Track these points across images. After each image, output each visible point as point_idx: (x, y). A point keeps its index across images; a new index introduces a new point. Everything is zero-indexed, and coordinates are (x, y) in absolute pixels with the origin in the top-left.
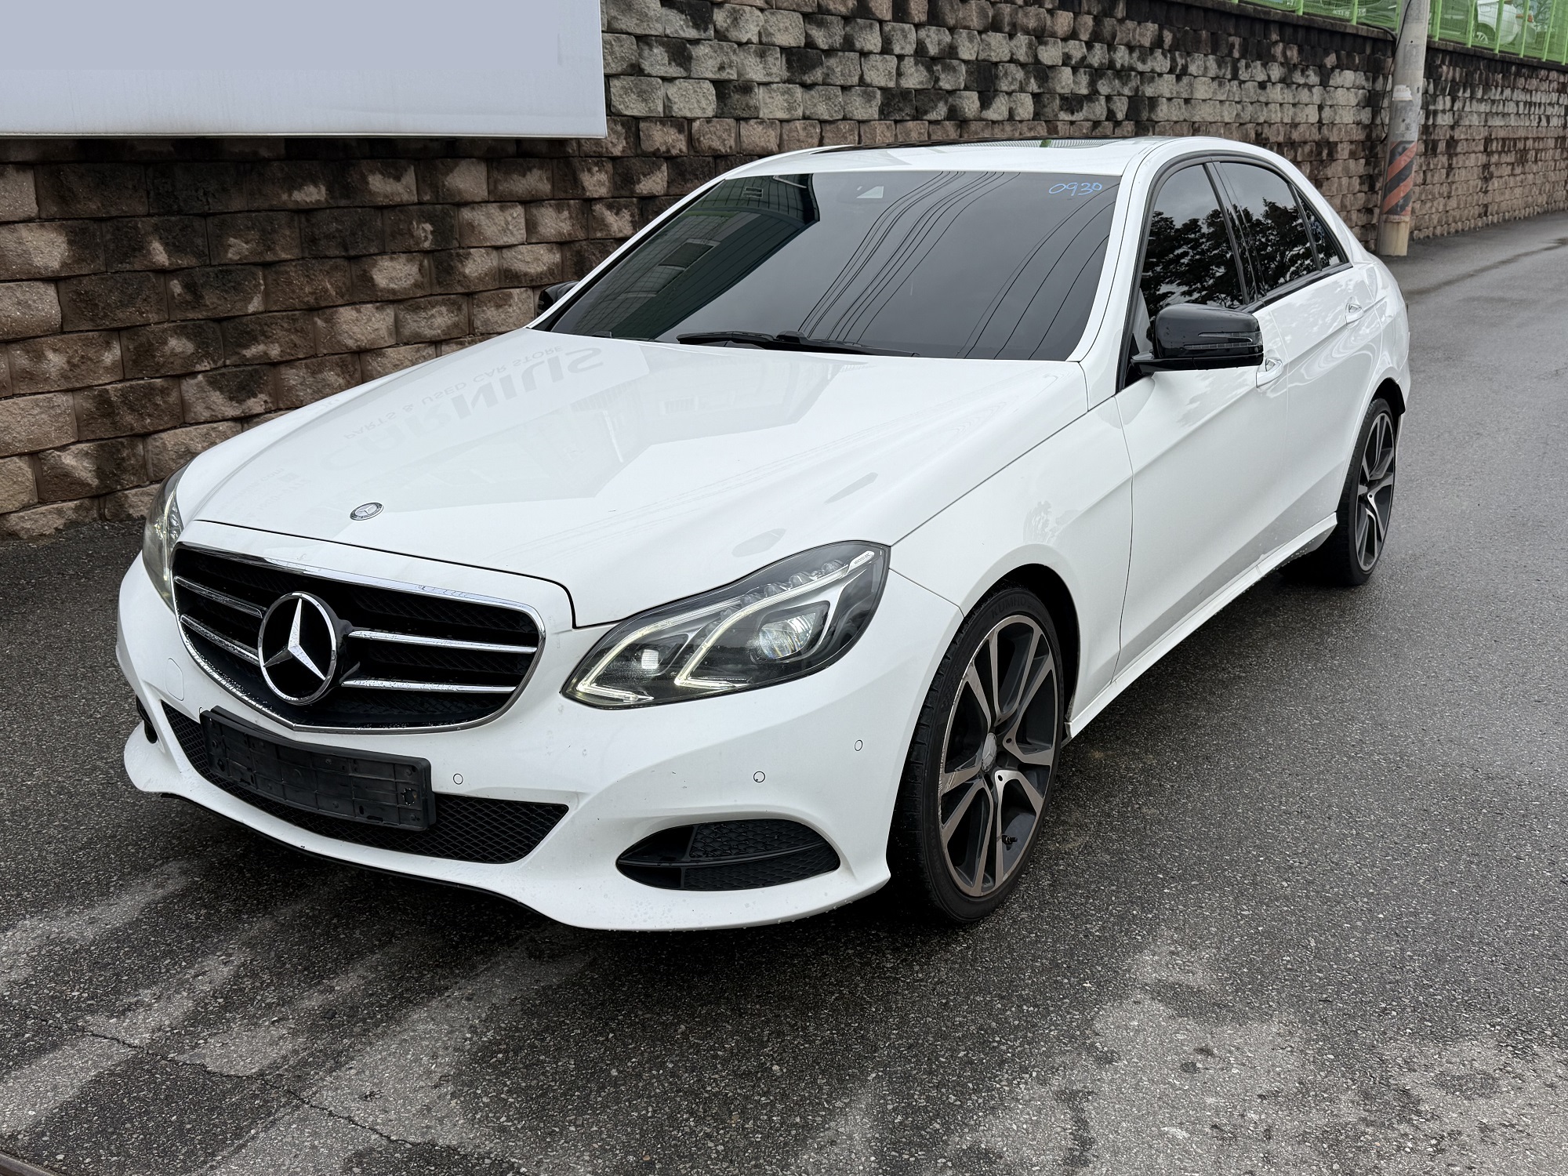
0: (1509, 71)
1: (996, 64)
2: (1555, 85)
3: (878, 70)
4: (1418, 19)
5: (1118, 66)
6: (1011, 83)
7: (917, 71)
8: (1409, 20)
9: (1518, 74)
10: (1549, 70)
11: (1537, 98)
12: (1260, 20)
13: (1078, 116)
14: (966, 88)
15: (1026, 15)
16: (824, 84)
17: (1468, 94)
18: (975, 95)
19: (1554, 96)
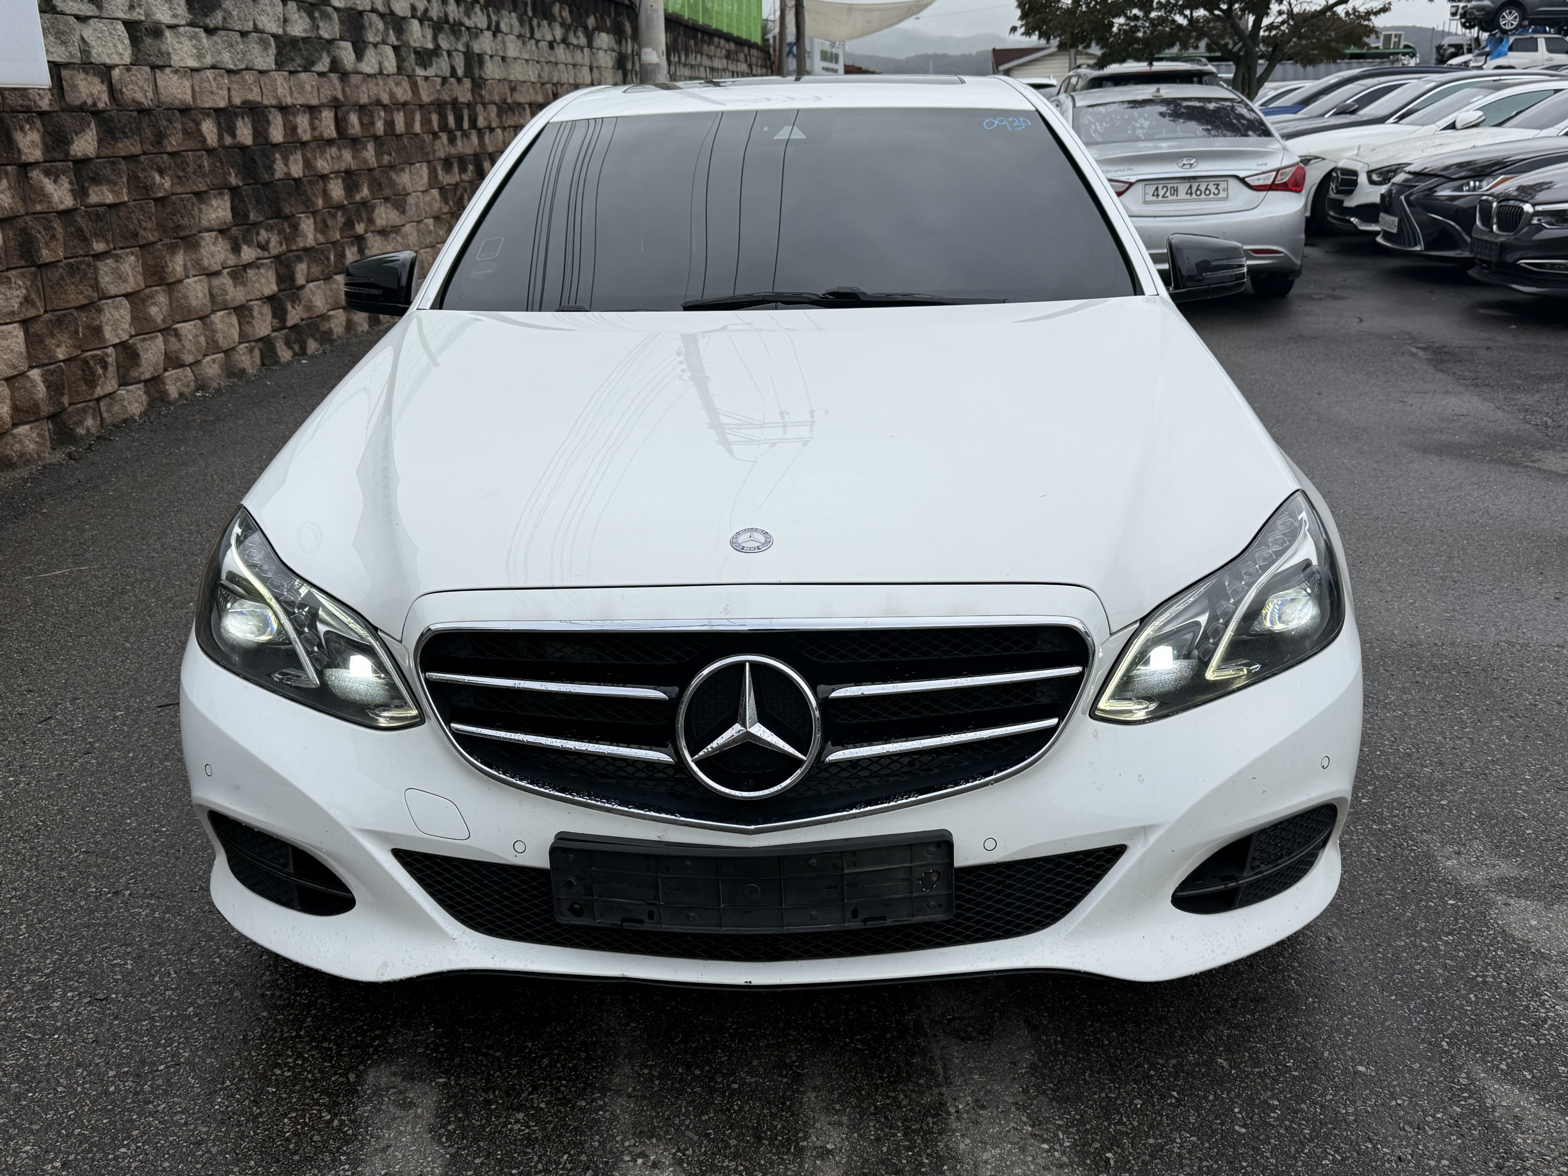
1: (361, 13)
3: (268, 15)
5: (451, 20)
6: (376, 35)
7: (300, 17)
13: (430, 72)
14: (342, 39)
16: (225, 29)
18: (348, 45)
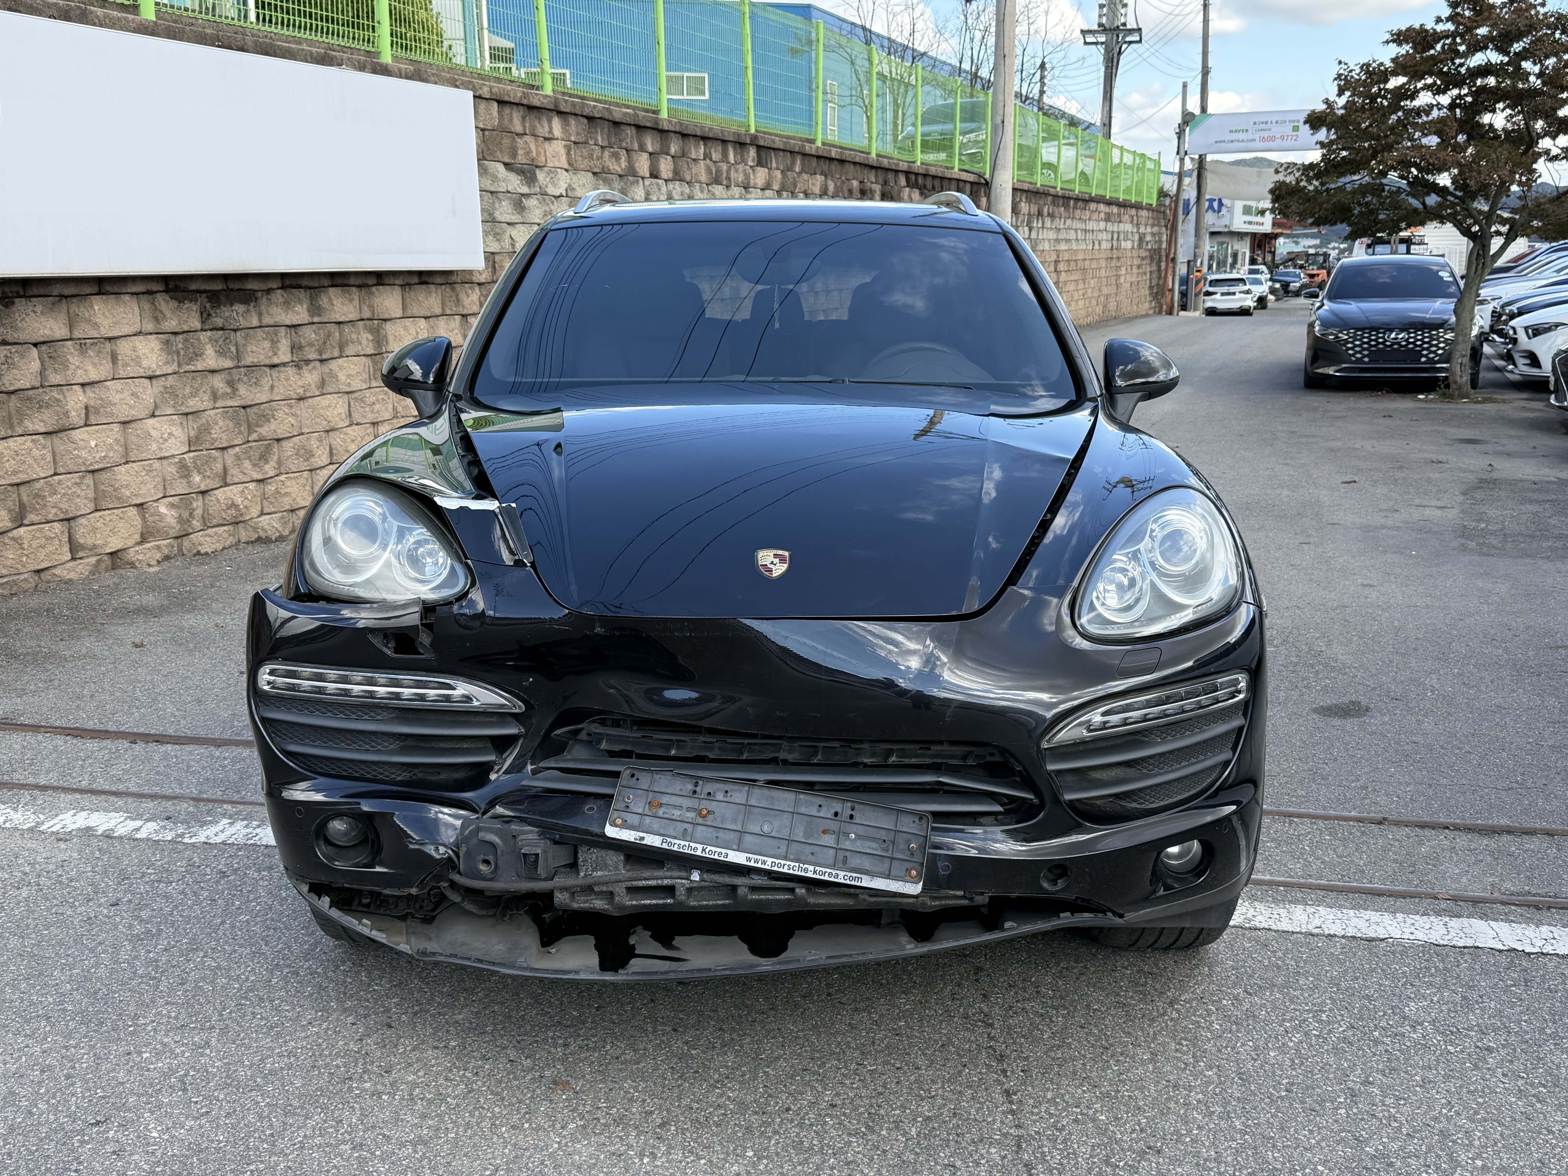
0: (1068, 205)
2: (1102, 215)
4: (1004, 167)
8: (998, 167)
9: (1075, 208)
10: (1098, 202)
11: (1091, 225)
12: (892, 170)
15: (736, 170)
17: (1040, 225)
19: (1102, 225)
